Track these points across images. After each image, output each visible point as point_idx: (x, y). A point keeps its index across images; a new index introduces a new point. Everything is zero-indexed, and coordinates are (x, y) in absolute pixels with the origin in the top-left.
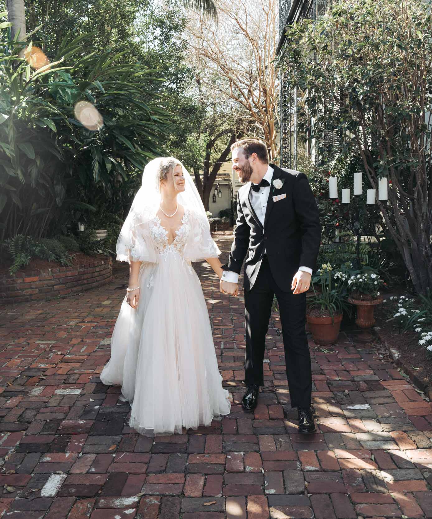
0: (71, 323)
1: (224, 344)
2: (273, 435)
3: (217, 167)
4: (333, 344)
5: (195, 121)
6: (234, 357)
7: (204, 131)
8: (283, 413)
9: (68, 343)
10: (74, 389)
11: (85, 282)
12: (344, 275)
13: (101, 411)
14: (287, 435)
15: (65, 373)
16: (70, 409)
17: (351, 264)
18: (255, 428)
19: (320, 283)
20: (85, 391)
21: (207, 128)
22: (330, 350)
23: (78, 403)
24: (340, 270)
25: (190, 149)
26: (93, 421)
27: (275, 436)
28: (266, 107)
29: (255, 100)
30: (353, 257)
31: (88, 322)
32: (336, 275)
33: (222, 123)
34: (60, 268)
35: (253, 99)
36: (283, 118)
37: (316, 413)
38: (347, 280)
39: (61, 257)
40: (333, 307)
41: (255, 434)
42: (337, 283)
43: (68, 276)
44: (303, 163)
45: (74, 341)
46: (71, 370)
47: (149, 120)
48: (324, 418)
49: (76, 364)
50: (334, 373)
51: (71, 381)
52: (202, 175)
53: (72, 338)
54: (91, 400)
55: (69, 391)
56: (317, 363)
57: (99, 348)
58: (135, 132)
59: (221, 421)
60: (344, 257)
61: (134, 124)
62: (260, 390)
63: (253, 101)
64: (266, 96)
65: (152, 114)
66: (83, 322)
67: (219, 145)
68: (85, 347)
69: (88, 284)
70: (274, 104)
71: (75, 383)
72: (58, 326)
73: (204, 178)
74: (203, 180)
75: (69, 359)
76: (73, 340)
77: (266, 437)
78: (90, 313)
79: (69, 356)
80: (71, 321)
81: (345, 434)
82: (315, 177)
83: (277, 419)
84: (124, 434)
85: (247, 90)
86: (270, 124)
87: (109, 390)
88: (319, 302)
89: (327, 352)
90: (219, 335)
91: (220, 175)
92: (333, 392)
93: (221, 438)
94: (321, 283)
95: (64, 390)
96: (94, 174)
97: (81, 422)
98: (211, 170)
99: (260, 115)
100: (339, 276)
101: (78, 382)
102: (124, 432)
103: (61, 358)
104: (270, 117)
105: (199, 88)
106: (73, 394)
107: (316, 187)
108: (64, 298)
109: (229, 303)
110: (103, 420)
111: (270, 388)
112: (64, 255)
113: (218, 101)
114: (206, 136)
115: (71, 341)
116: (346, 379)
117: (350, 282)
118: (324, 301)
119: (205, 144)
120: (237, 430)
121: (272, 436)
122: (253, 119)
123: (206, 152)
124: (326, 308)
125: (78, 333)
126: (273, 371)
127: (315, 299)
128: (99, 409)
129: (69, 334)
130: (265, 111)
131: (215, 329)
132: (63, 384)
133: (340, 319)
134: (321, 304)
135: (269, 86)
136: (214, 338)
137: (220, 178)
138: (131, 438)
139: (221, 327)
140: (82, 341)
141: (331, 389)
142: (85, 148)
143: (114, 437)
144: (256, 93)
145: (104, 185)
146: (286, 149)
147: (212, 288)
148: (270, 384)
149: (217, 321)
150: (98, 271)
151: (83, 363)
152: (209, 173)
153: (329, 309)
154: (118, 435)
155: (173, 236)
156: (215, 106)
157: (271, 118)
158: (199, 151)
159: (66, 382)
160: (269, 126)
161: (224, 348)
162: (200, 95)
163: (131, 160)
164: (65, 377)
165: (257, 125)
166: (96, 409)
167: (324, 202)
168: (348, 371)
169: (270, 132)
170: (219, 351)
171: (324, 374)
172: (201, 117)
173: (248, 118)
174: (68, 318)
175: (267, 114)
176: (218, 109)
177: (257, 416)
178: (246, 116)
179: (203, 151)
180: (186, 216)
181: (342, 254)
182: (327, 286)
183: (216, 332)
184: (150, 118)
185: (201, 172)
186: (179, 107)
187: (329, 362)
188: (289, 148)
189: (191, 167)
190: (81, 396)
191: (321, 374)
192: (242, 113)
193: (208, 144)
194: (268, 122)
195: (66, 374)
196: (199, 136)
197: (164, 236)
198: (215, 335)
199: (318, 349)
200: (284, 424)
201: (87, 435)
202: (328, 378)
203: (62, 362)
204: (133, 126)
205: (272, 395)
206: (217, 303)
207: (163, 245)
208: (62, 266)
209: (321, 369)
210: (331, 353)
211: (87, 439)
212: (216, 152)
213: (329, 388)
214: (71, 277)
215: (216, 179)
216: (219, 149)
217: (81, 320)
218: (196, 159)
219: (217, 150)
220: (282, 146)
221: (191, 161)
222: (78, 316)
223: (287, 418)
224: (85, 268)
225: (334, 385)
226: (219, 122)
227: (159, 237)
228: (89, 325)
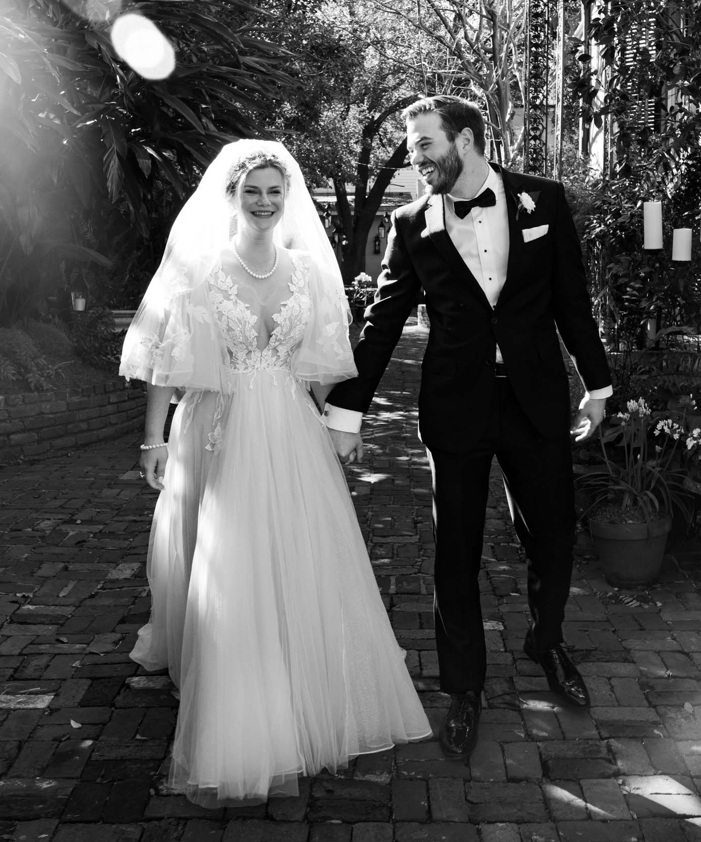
0: (43, 525)
1: (398, 582)
2: (518, 822)
3: (385, 177)
4: (650, 584)
5: (340, 73)
6: (420, 614)
7: (358, 99)
8: (539, 763)
9: (32, 573)
10: (36, 693)
11: (84, 426)
12: (676, 426)
13: (96, 756)
14: (551, 824)
15: (18, 652)
16: (20, 748)
17: (694, 402)
18: (471, 803)
19: (621, 444)
20: (61, 701)
21: (365, 94)
22: (643, 599)
23: (41, 733)
24: (667, 413)
25: (328, 137)
26: (75, 782)
27: (523, 826)
28: (493, 51)
29: (470, 34)
30: (695, 384)
31: (84, 522)
32: (659, 427)
33: (399, 84)
34: (26, 394)
35: (466, 33)
36: (530, 73)
37: (619, 763)
38: (684, 437)
39: (28, 371)
40: (651, 500)
41: (473, 822)
42: (661, 446)
43: (43, 413)
44: (573, 172)
45: (46, 570)
46: (31, 643)
47: (237, 65)
48: (639, 779)
49: (46, 627)
50: (655, 659)
51: (29, 672)
52: (351, 194)
53: (41, 562)
54: (74, 724)
55: (22, 699)
56: (614, 631)
57: (102, 588)
58: (203, 91)
59: (390, 784)
60: (674, 384)
61: (201, 73)
62: (484, 703)
63: (466, 37)
64: (494, 27)
65: (243, 53)
66: (71, 521)
67: (389, 130)
68: (71, 586)
69: (89, 430)
70: (512, 45)
71: (39, 679)
72: (12, 530)
73: (355, 201)
74: (353, 204)
75: (30, 614)
76: (44, 566)
77: (501, 829)
78: (89, 501)
79: (31, 607)
80: (44, 520)
81: (690, 820)
82: (604, 202)
83: (527, 780)
84: (149, 820)
85: (454, 15)
86: (502, 87)
87: (118, 698)
88: (617, 487)
89: (635, 604)
90: (386, 560)
91: (390, 195)
92: (655, 707)
93: (390, 832)
94: (624, 443)
95: (9, 697)
96: (109, 184)
97: (45, 785)
98: (371, 184)
99: (481, 68)
100: (666, 428)
101: (48, 674)
102: (148, 814)
103: (12, 611)
104: (503, 72)
105: (350, 8)
106: (31, 706)
107: (605, 225)
108: (33, 462)
109: (407, 483)
110: (98, 781)
111: (508, 698)
112: (37, 365)
113: (388, 36)
114: (364, 111)
115: (39, 568)
116: (684, 675)
117: (690, 443)
118: (629, 486)
119: (360, 128)
120: (429, 811)
121: (515, 826)
122: (464, 75)
123: (363, 144)
124: (635, 502)
125: (57, 550)
126: (512, 652)
127: (607, 480)
128: (92, 749)
129: (36, 551)
130: (490, 59)
131: (376, 544)
132: (9, 680)
133: (667, 527)
134: (622, 492)
135: (502, 7)
136: (375, 568)
137: (390, 201)
138: (166, 830)
139: (389, 540)
140: (66, 568)
141: (651, 699)
142: (88, 123)
143: (123, 827)
144: (474, 21)
145: (131, 208)
146: (538, 142)
147: (371, 446)
148: (506, 687)
149: (381, 526)
150: (116, 403)
151: (62, 625)
152: (368, 191)
153: (641, 503)
154: (135, 821)
155: (268, 329)
156: (382, 47)
157: (503, 75)
158: (348, 143)
159: (16, 676)
160: (498, 92)
161: (397, 593)
162: (351, 23)
163: (192, 151)
164: (15, 663)
165: (473, 88)
166: (84, 749)
167: (624, 258)
168: (687, 654)
169: (502, 107)
170: (388, 600)
171: (634, 662)
172: (353, 65)
173: (453, 73)
174: (37, 510)
175: (495, 65)
176: (389, 52)
177: (476, 773)
178: (451, 70)
179: (356, 143)
180: (298, 274)
181: (670, 377)
182: (637, 451)
183: (380, 551)
184: (238, 61)
185: (350, 188)
186: (305, 42)
187: (642, 629)
188: (543, 138)
189: (328, 178)
190: (50, 714)
191: (626, 660)
192: (442, 63)
193: (366, 127)
194: (497, 83)
195: (20, 654)
196: (348, 110)
197: (248, 327)
198: (377, 559)
199: (615, 597)
200: (544, 793)
201: (56, 822)
202: (641, 671)
203: (12, 622)
204: (200, 76)
205: (512, 715)
206: (380, 482)
207: (247, 348)
208: (30, 390)
209: (625, 648)
210: (646, 607)
211: (54, 834)
212: (383, 146)
213: (647, 699)
214: (51, 416)
215: (383, 205)
216: (390, 141)
217: (67, 517)
218: (341, 159)
219: (385, 141)
220: (526, 135)
221: (329, 162)
222: (62, 507)
223: (549, 777)
224: (83, 396)
225: (659, 689)
226: (391, 81)
227: (237, 330)
228: (85, 529)
